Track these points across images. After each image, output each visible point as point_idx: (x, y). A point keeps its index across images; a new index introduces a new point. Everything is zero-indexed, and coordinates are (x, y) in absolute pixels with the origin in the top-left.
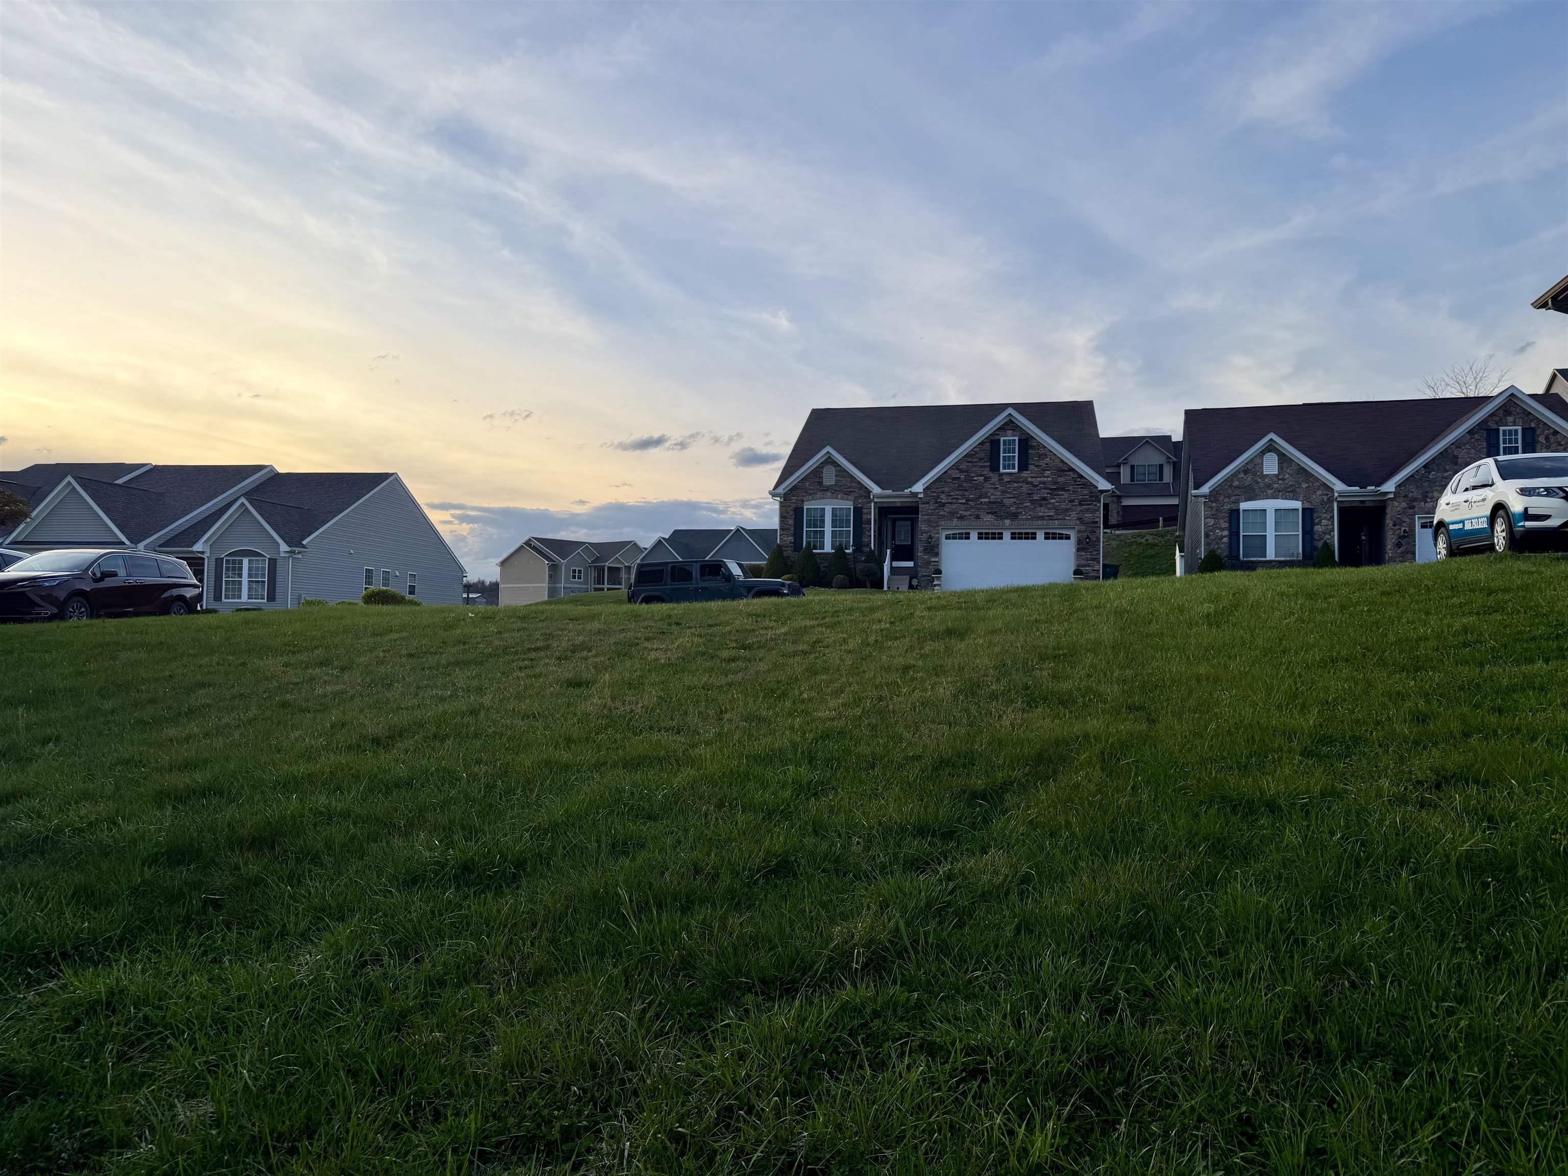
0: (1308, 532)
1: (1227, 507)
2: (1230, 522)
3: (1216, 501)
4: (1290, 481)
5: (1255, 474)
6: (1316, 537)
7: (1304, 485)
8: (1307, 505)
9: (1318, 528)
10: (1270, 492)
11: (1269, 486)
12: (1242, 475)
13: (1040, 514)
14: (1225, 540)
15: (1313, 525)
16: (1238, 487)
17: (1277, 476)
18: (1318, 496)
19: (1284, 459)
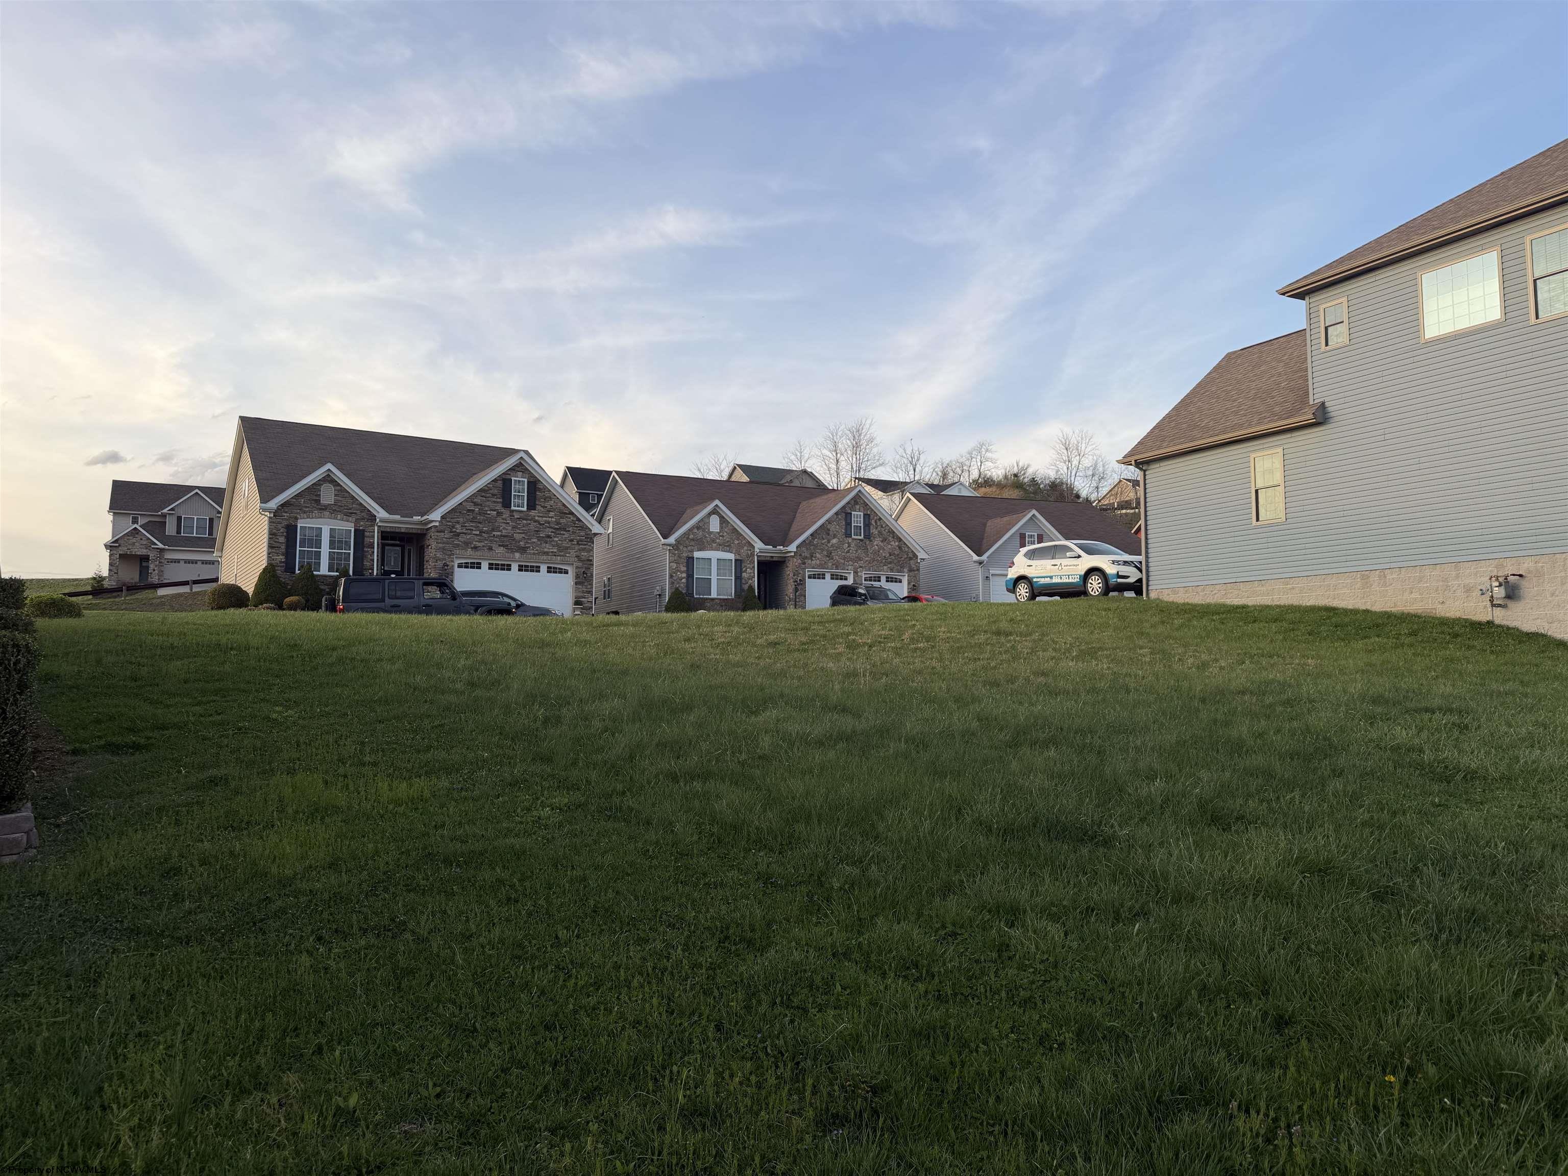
0: (738, 578)
1: (685, 555)
2: (687, 567)
3: (678, 549)
4: (727, 538)
5: (704, 530)
6: (743, 581)
7: (736, 542)
8: (738, 557)
9: (744, 575)
10: (714, 545)
11: (713, 541)
12: (695, 530)
13: (546, 550)
14: (684, 580)
15: (741, 573)
16: (693, 540)
17: (719, 533)
18: (744, 551)
19: (723, 521)
